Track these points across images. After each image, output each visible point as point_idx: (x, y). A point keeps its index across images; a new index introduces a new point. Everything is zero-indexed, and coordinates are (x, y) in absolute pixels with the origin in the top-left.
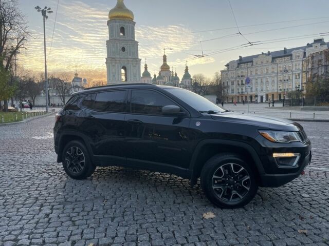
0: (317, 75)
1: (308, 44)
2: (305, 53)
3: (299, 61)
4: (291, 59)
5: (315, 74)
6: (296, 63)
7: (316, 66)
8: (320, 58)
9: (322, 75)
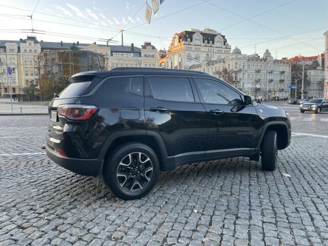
0: (51, 72)
1: (21, 40)
2: (19, 48)
3: (13, 55)
4: (5, 51)
5: (49, 71)
6: (11, 56)
7: (50, 63)
8: (54, 57)
9: (56, 73)
